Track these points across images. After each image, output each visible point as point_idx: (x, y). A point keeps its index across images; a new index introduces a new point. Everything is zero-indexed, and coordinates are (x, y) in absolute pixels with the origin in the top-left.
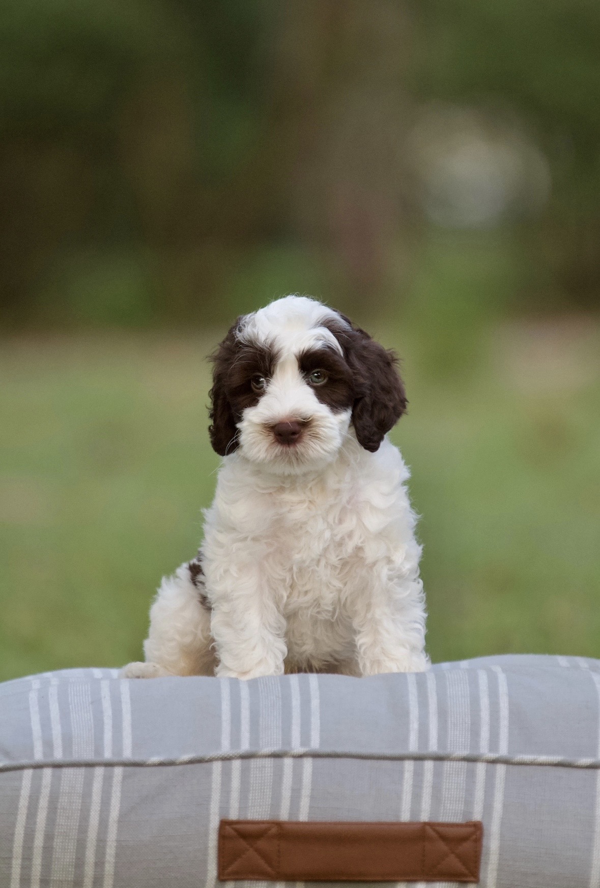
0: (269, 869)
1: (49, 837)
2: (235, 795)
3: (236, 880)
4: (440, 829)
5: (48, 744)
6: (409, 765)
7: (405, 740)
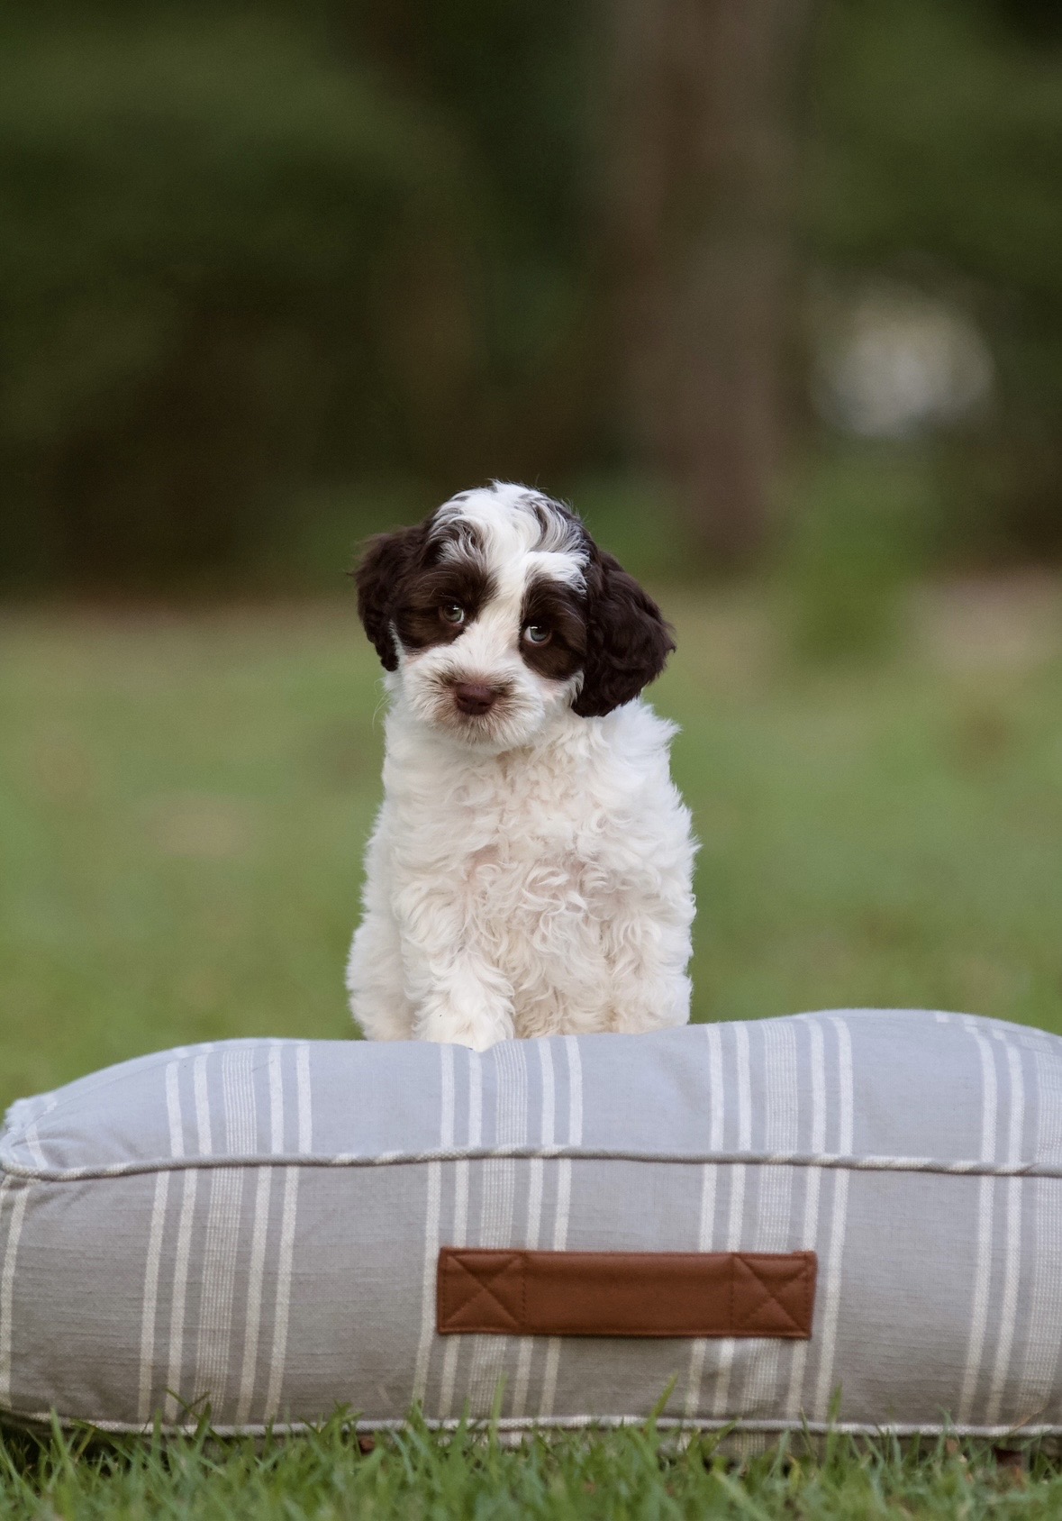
0: (510, 1319)
1: (195, 1269)
2: (461, 1213)
3: (462, 1333)
4: (757, 1263)
5: (191, 1134)
6: (710, 1171)
7: (706, 1135)
